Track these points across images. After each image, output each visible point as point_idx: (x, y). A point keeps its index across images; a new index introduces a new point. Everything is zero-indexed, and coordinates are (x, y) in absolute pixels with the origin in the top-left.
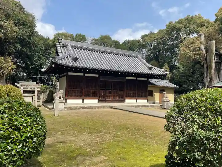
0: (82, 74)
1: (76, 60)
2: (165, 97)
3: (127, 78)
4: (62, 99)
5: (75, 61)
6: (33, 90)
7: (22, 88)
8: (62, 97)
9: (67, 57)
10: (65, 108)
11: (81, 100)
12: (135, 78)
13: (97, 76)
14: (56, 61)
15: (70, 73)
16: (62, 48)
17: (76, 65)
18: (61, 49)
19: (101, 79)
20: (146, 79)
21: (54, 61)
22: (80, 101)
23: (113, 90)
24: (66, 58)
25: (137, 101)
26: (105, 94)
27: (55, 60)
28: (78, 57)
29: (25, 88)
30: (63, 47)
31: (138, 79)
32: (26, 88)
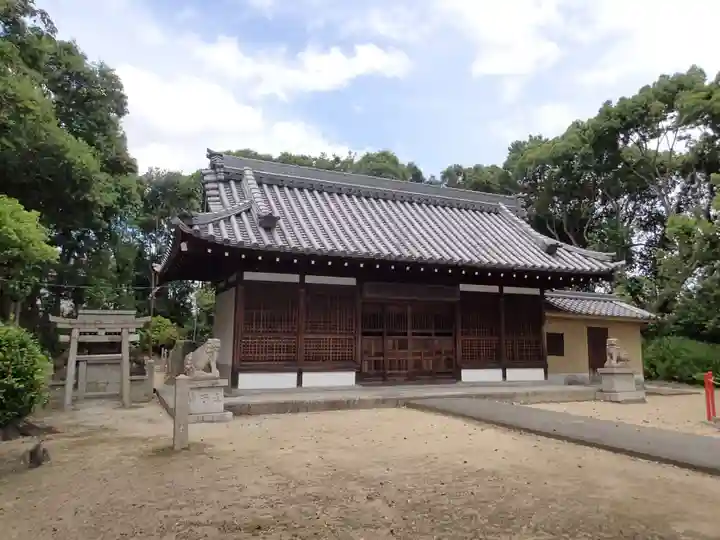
0: (295, 278)
1: (269, 223)
2: (615, 358)
3: (464, 287)
4: (216, 372)
5: (268, 229)
6: (116, 338)
7: (75, 333)
8: (217, 367)
9: (238, 216)
10: (228, 408)
11: (294, 376)
12: (495, 289)
13: (351, 281)
14: (197, 228)
15: (248, 276)
16: (221, 186)
17: (268, 242)
18: (217, 189)
19: (367, 295)
20: (536, 291)
21: (187, 230)
22: (288, 379)
23: (414, 334)
24: (233, 219)
25: (504, 376)
26: (380, 351)
27: (191, 226)
28: (277, 214)
29: (85, 334)
30: (226, 182)
31: (507, 290)
32: (90, 334)
